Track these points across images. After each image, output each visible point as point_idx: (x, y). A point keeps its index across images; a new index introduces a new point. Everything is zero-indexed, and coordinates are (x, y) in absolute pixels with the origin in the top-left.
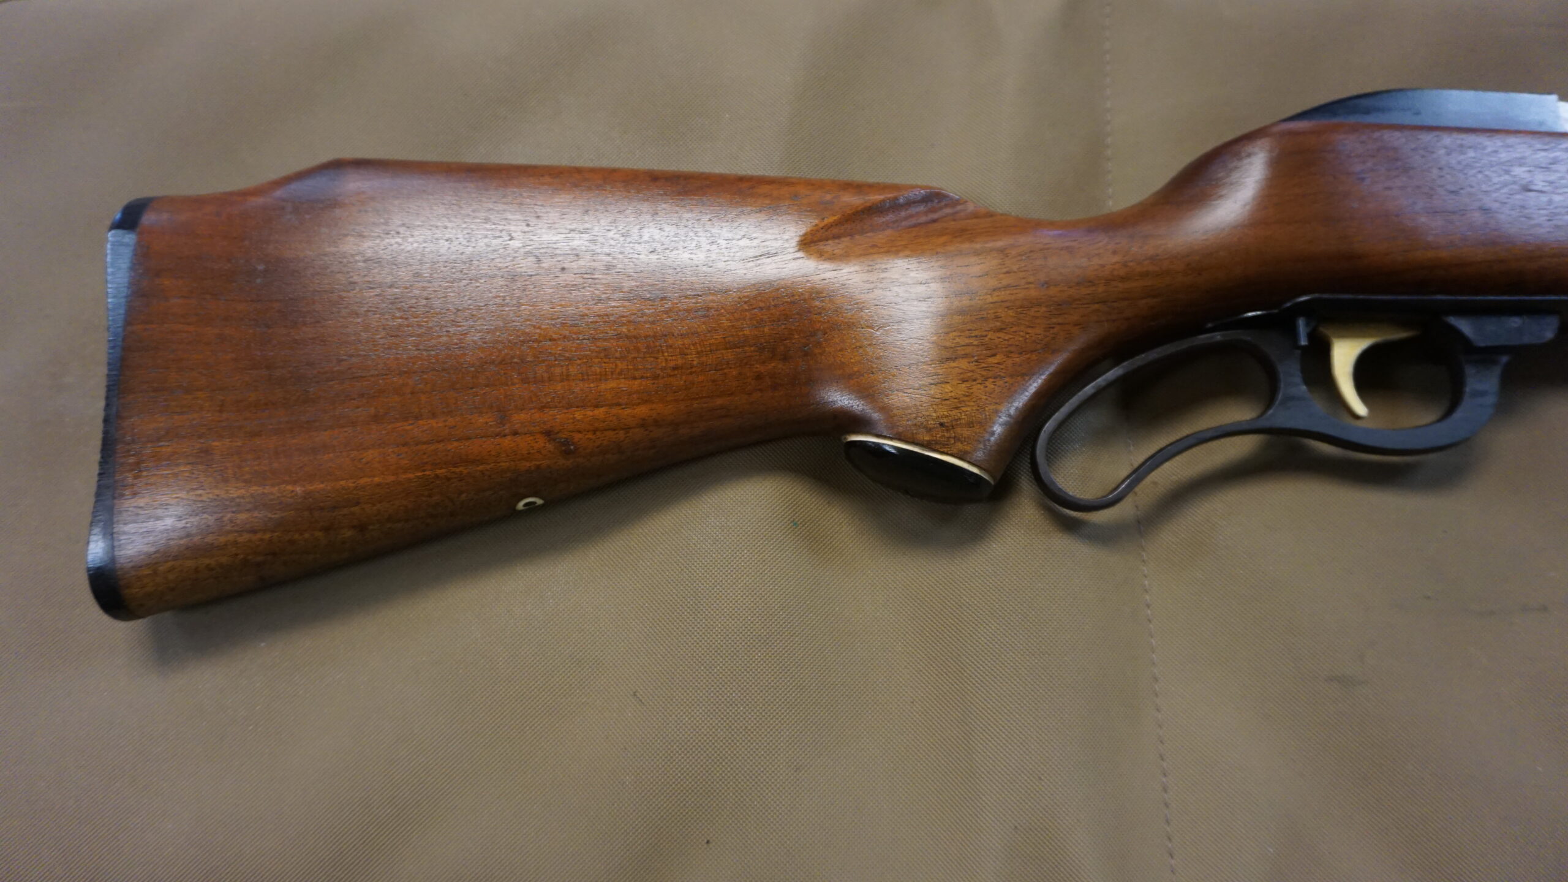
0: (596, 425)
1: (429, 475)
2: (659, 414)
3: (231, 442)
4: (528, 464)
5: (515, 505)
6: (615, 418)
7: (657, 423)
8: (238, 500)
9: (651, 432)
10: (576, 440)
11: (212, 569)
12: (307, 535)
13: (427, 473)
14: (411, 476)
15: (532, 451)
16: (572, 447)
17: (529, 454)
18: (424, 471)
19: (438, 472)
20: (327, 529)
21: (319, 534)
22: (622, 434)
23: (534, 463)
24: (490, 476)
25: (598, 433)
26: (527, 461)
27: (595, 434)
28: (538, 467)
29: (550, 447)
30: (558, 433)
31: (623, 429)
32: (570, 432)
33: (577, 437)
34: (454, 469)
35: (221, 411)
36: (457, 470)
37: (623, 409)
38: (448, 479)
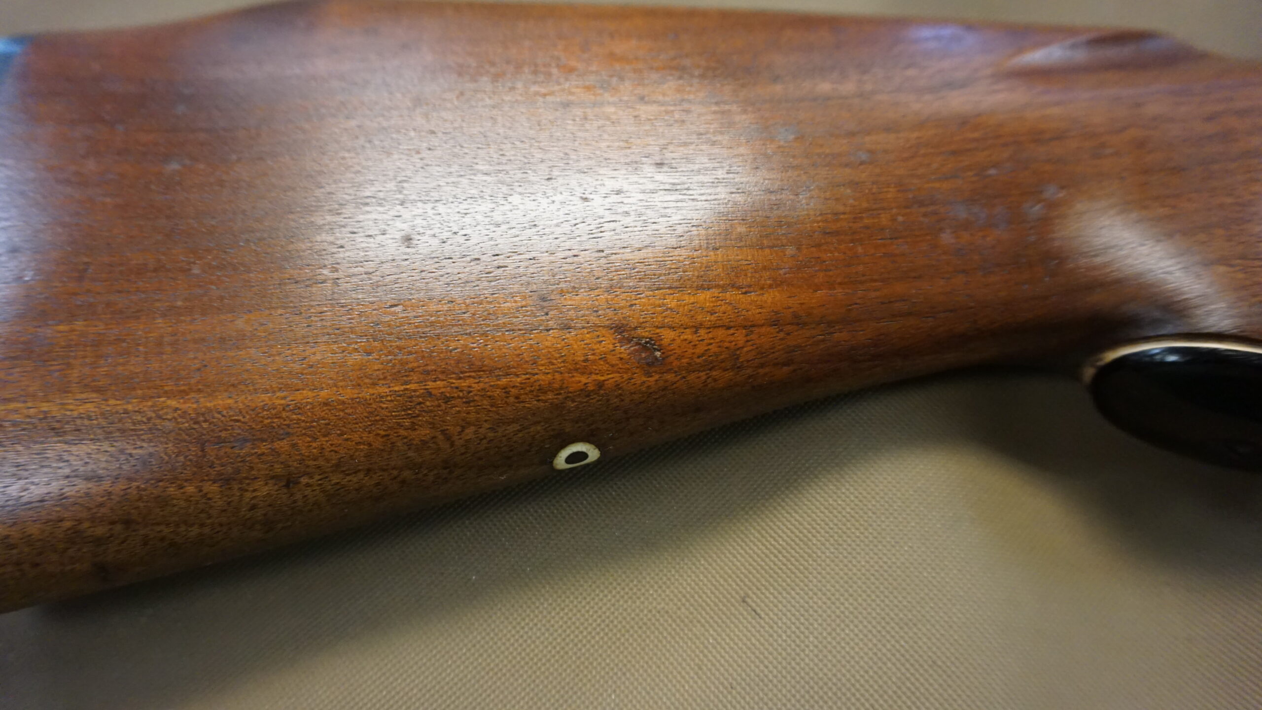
0: (699, 318)
1: (415, 391)
2: (802, 304)
3: (86, 326)
4: (584, 380)
5: (555, 455)
6: (729, 308)
7: (798, 321)
8: (79, 422)
9: (788, 334)
10: (665, 342)
11: (12, 547)
12: (190, 489)
13: (412, 386)
14: (383, 390)
15: (591, 357)
16: (658, 354)
17: (586, 360)
18: (406, 383)
19: (431, 385)
20: (226, 481)
21: (212, 488)
22: (740, 337)
23: (594, 377)
24: (517, 398)
25: (702, 332)
26: (583, 373)
27: (696, 332)
28: (600, 385)
29: (623, 350)
30: (635, 328)
31: (745, 327)
32: (657, 327)
33: (668, 335)
34: (457, 383)
35: (80, 279)
36: (464, 384)
37: (746, 293)
38: (447, 400)
